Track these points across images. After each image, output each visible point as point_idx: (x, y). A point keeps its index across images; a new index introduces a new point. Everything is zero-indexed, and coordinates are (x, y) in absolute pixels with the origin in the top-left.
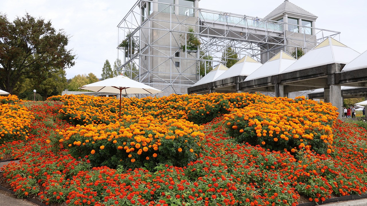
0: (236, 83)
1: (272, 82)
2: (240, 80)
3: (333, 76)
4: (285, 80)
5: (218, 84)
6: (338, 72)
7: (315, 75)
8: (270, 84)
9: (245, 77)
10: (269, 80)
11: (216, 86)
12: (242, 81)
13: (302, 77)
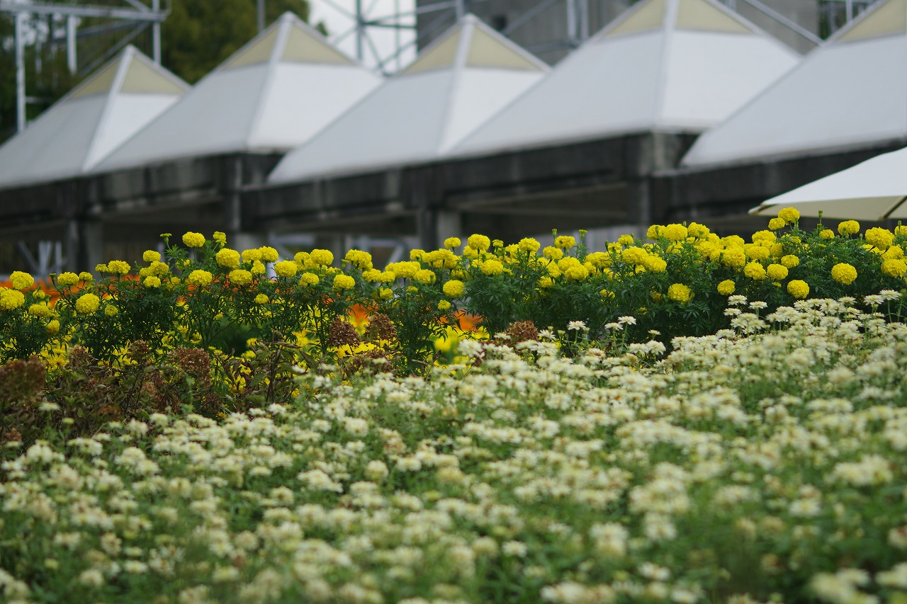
0: (226, 192)
1: (405, 195)
2: (247, 178)
3: (644, 188)
4: (463, 191)
5: (119, 189)
6: (664, 170)
7: (581, 177)
8: (394, 208)
9: (274, 158)
10: (392, 187)
11: (108, 203)
12: (256, 184)
13: (532, 183)
